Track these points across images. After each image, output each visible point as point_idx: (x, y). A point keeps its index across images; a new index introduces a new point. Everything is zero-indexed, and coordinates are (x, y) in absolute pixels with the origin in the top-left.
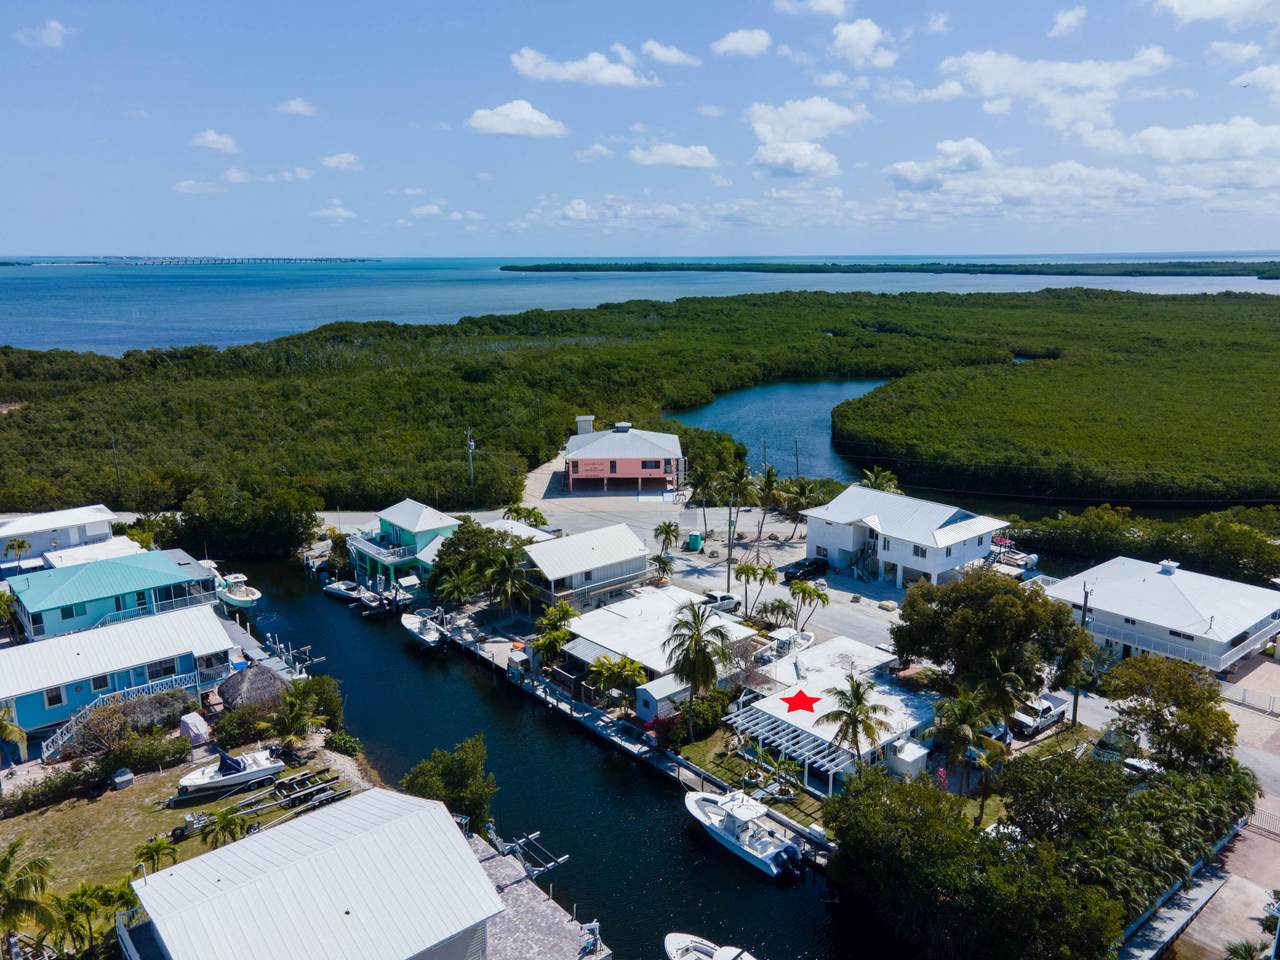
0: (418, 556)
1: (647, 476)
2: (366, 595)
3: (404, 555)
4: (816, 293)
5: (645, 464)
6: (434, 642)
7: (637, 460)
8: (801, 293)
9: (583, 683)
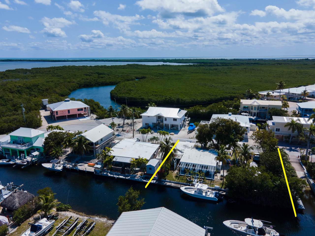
0: (34, 145)
1: (79, 113)
2: (18, 161)
3: (28, 146)
4: (73, 66)
5: (79, 110)
6: (61, 169)
7: (76, 109)
8: (69, 66)
9: (125, 168)
